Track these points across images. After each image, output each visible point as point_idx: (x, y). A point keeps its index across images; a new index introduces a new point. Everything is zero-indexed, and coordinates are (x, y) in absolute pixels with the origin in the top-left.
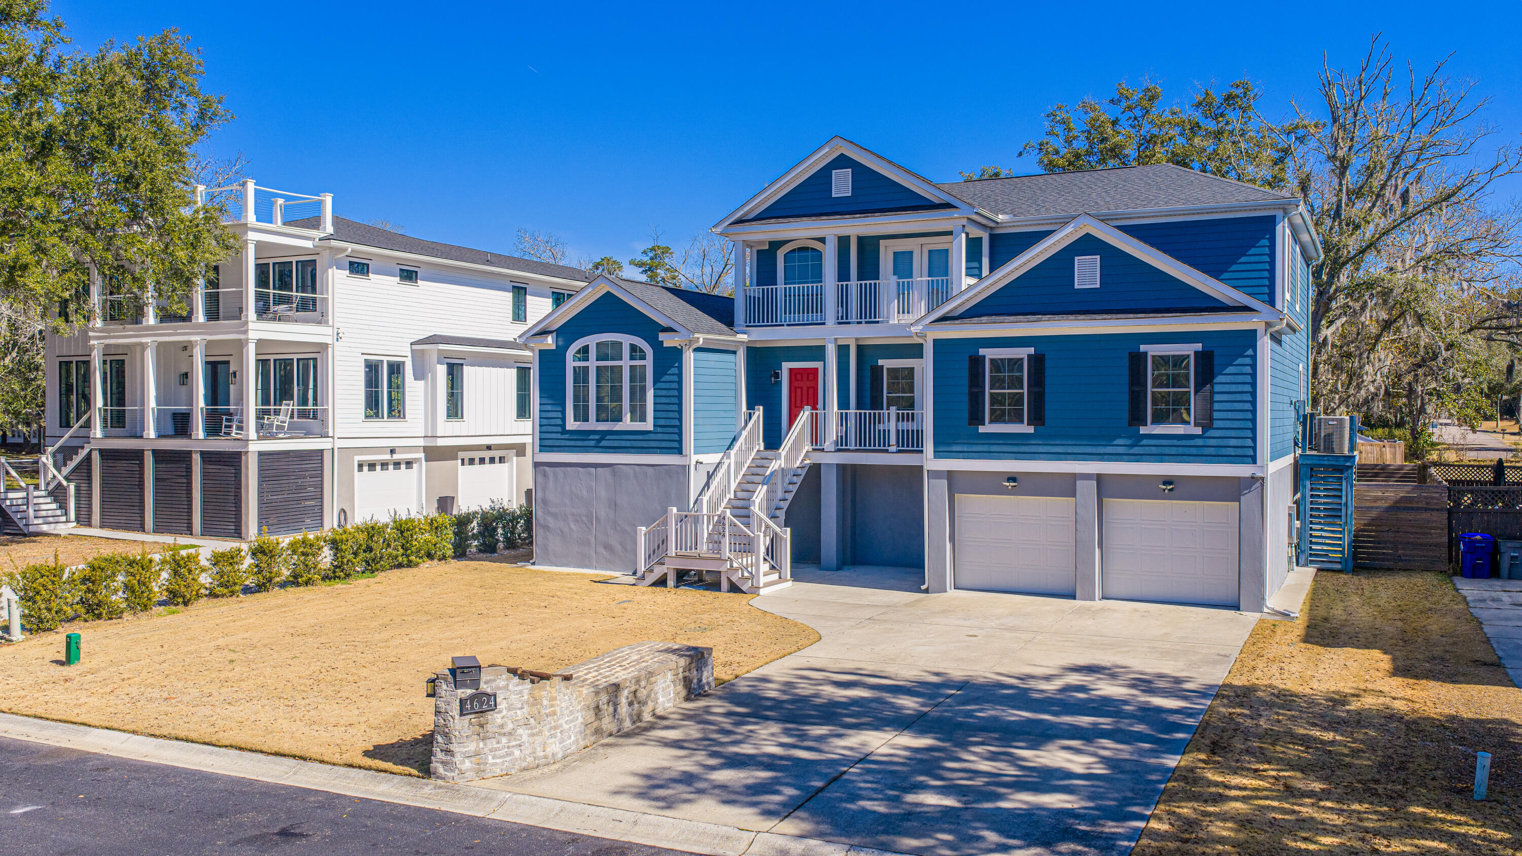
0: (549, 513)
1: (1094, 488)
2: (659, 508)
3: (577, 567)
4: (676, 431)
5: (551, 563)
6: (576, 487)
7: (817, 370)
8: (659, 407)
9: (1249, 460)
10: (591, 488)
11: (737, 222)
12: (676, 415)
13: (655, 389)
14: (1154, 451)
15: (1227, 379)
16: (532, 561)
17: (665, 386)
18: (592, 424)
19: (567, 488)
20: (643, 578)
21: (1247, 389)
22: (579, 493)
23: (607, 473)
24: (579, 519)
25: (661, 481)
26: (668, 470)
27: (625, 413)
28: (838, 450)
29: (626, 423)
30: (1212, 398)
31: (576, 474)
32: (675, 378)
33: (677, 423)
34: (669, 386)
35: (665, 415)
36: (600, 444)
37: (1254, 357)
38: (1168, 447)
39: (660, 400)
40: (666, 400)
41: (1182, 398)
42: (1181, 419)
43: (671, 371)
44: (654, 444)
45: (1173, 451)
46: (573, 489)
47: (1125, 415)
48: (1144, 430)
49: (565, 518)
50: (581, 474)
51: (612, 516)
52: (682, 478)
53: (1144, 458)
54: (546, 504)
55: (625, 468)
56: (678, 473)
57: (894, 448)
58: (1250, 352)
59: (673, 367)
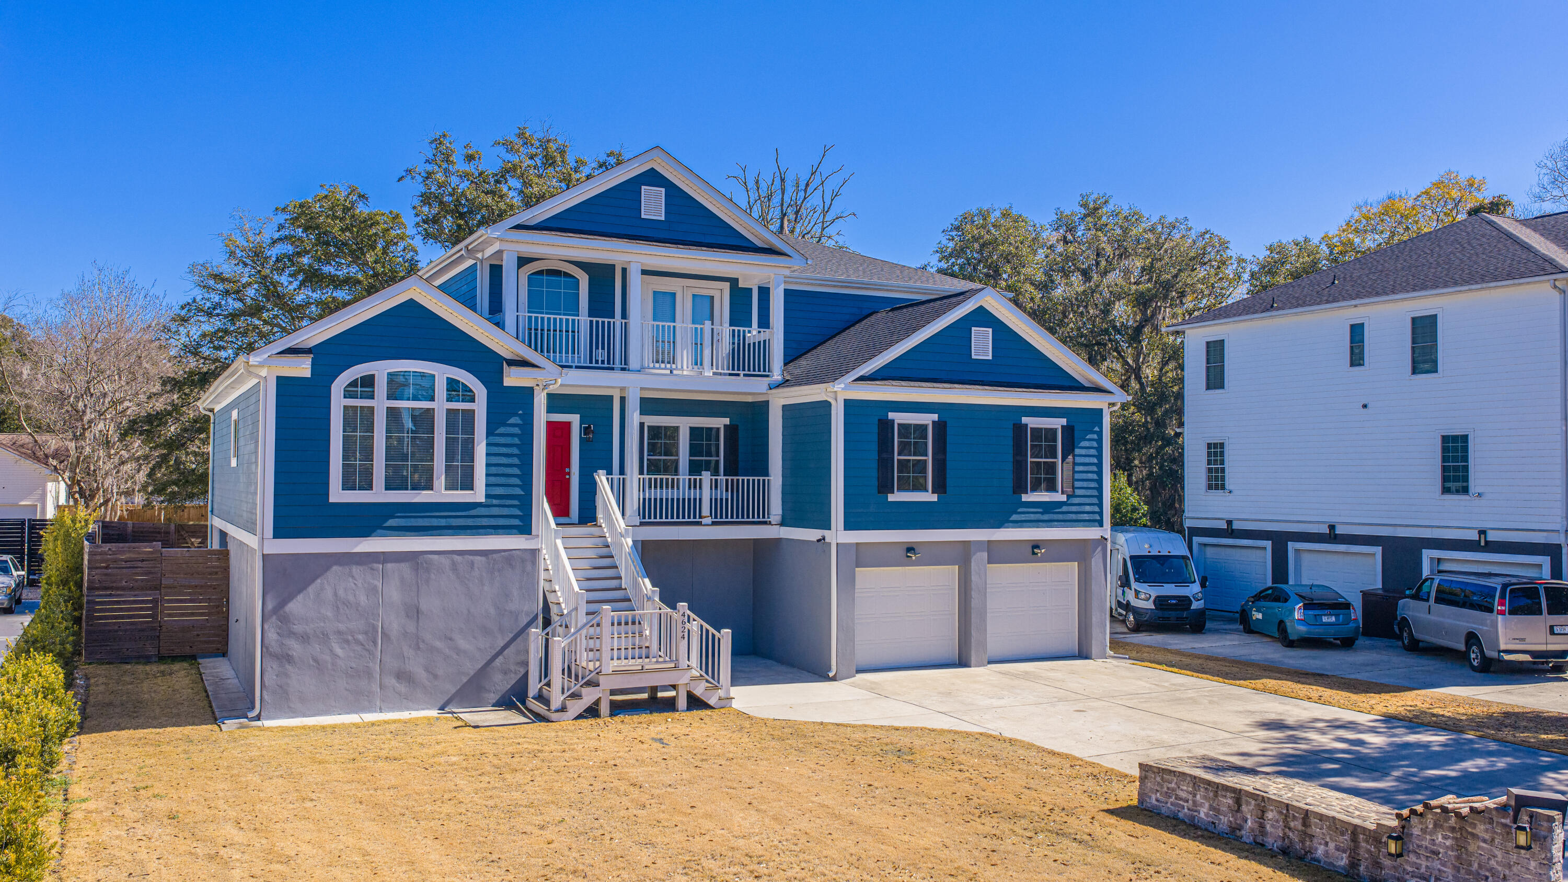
0: (292, 634)
1: (985, 555)
2: (492, 611)
3: (348, 713)
4: (516, 502)
5: (294, 713)
6: (345, 589)
7: (568, 425)
8: (494, 470)
9: (1097, 524)
10: (374, 589)
11: (518, 227)
12: (517, 481)
13: (488, 445)
14: (1032, 517)
15: (1083, 452)
16: (251, 714)
17: (502, 440)
18: (379, 494)
19: (329, 593)
20: (563, 709)
21: (1095, 461)
22: (351, 598)
23: (405, 567)
24: (350, 638)
25: (496, 574)
26: (508, 556)
27: (438, 478)
28: (642, 524)
29: (440, 491)
30: (1073, 468)
31: (347, 569)
32: (516, 430)
33: (518, 491)
34: (508, 440)
35: (503, 480)
36: (390, 523)
37: (1100, 434)
38: (1042, 513)
39: (495, 460)
40: (504, 460)
41: (1051, 468)
42: (1052, 488)
43: (512, 421)
44: (485, 522)
45: (1046, 517)
46: (341, 593)
47: (1009, 483)
48: (1025, 498)
49: (324, 637)
50: (356, 570)
51: (411, 628)
52: (529, 567)
53: (1024, 524)
54: (285, 620)
55: (436, 557)
56: (523, 561)
57: (709, 520)
58: (1097, 429)
59: (516, 414)
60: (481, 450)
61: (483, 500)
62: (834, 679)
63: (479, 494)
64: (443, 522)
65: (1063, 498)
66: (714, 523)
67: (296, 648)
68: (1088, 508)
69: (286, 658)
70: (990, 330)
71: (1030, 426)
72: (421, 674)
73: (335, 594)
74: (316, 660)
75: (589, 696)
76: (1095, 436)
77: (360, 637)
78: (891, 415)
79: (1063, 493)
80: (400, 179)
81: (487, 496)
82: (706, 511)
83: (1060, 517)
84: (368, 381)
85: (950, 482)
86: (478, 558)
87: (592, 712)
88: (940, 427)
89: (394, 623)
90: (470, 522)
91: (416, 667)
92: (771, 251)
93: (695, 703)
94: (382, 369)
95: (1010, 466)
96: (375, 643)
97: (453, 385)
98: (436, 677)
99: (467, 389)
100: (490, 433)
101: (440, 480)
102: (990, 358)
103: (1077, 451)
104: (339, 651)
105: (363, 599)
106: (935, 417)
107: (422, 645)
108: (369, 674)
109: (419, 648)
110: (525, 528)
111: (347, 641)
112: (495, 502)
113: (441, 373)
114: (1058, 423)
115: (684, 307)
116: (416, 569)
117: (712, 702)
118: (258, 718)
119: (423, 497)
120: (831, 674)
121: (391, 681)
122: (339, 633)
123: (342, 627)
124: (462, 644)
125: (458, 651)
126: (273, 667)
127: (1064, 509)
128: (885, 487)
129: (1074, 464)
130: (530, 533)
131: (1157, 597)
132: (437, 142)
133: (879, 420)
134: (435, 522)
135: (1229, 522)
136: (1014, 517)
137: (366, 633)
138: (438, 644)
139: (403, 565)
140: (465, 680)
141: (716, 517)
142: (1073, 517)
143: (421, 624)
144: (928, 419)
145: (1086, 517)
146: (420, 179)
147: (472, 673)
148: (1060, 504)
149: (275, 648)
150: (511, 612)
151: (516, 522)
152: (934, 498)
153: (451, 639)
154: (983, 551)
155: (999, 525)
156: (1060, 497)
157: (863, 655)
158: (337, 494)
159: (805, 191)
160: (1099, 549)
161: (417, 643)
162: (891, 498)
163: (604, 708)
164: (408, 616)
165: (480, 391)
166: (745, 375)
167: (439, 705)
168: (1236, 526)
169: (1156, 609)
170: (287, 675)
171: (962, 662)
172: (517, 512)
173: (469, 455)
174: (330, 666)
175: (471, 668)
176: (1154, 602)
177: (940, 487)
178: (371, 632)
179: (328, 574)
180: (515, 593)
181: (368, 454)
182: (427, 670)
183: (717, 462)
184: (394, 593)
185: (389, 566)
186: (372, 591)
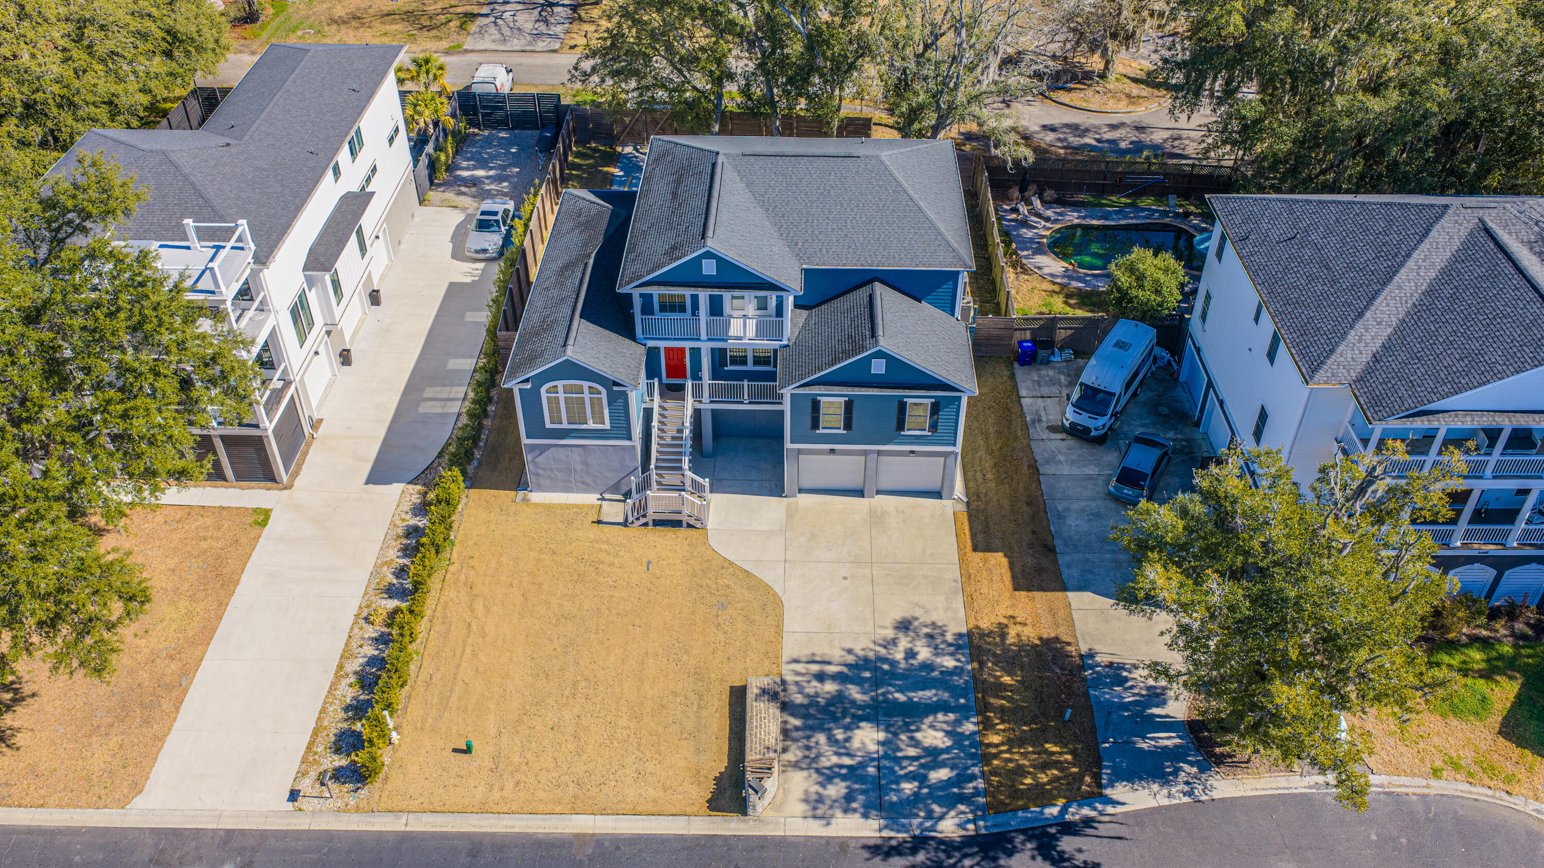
0: (539, 468)
1: (879, 455)
2: (618, 465)
3: (564, 494)
4: (624, 429)
5: (545, 492)
6: (557, 455)
8: (613, 418)
9: (952, 445)
12: (624, 421)
13: (609, 409)
14: (908, 441)
15: (945, 414)
16: (529, 490)
17: (615, 408)
18: (565, 425)
19: (551, 456)
21: (954, 418)
22: (560, 458)
23: (580, 449)
24: (561, 470)
25: (618, 453)
26: (622, 448)
27: (589, 420)
28: (710, 403)
29: (591, 425)
30: (938, 421)
31: (558, 449)
32: (622, 404)
33: (625, 425)
34: (618, 407)
35: (617, 421)
36: (572, 435)
37: (959, 405)
38: (914, 440)
39: (613, 414)
40: (617, 415)
43: (619, 401)
44: (611, 435)
45: (917, 441)
46: (556, 457)
47: (893, 427)
48: (903, 433)
49: (551, 470)
51: (585, 468)
52: (632, 451)
53: (904, 444)
54: (536, 463)
55: (592, 446)
56: (629, 449)
57: (747, 401)
58: (957, 403)
59: (621, 399)
60: (606, 411)
61: (609, 428)
62: (788, 496)
63: (607, 426)
64: (593, 435)
65: (930, 433)
66: (750, 403)
67: (540, 472)
68: (946, 438)
69: (537, 475)
70: (885, 361)
71: (908, 402)
72: (590, 482)
73: (553, 457)
74: (550, 476)
75: (643, 521)
76: (956, 406)
77: (565, 470)
78: (818, 398)
79: (929, 431)
81: (611, 427)
82: (746, 397)
83: (927, 441)
84: (555, 388)
85: (854, 426)
86: (610, 448)
87: (645, 525)
88: (849, 404)
89: (579, 467)
90: (602, 436)
91: (588, 480)
93: (689, 526)
94: (560, 384)
95: (894, 420)
96: (571, 472)
97: (590, 388)
98: (597, 484)
99: (597, 390)
100: (609, 405)
102: (883, 374)
103: (941, 413)
104: (557, 474)
105: (564, 458)
106: (846, 398)
107: (590, 474)
108: (570, 482)
110: (629, 438)
112: (614, 429)
113: (586, 384)
114: (928, 401)
116: (585, 450)
117: (697, 526)
118: (531, 492)
119: (584, 427)
120: (783, 494)
121: (580, 485)
123: (558, 467)
124: (607, 474)
125: (605, 477)
126: (534, 478)
127: (929, 438)
128: (815, 427)
129: (938, 419)
130: (631, 440)
133: (812, 402)
134: (590, 435)
136: (896, 441)
137: (567, 469)
138: (599, 475)
140: (609, 486)
141: (752, 399)
142: (936, 442)
143: (589, 467)
144: (842, 400)
145: (945, 442)
148: (927, 436)
149: (534, 472)
150: (626, 466)
151: (625, 436)
152: (844, 432)
153: (603, 473)
154: (877, 453)
155: (885, 444)
156: (926, 433)
157: (806, 484)
158: (548, 425)
161: (588, 473)
162: (819, 432)
163: (651, 523)
164: (583, 465)
165: (604, 391)
166: (767, 340)
167: (600, 493)
170: (540, 480)
171: (860, 494)
172: (625, 432)
173: (602, 412)
174: (555, 478)
175: (612, 483)
177: (848, 427)
178: (569, 469)
179: (550, 450)
180: (627, 459)
181: (559, 412)
182: (593, 482)
184: (577, 457)
185: (574, 449)
186: (567, 456)
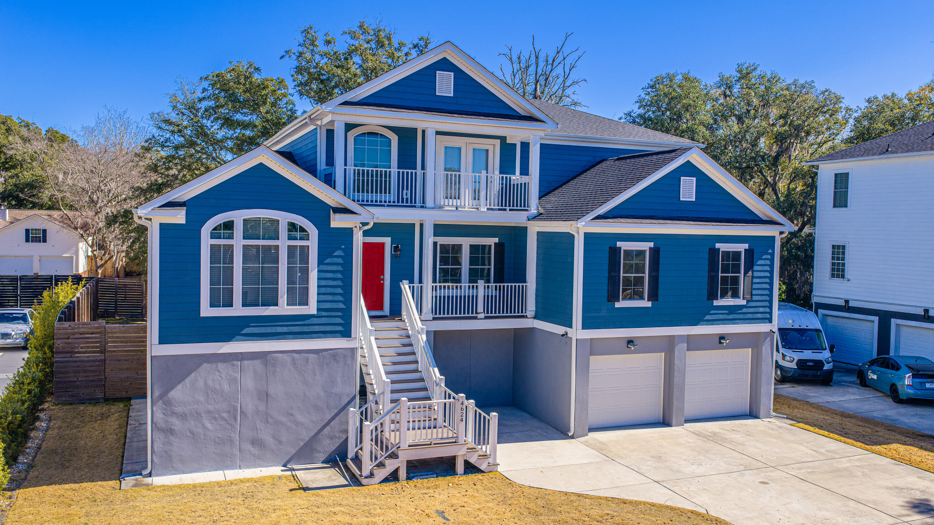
0: (173, 413)
1: (685, 345)
2: (322, 394)
3: (215, 470)
4: (340, 314)
5: (176, 471)
6: (213, 380)
7: (382, 245)
8: (323, 290)
9: (767, 321)
10: (235, 379)
11: (346, 103)
12: (340, 298)
13: (319, 271)
14: (721, 317)
15: (759, 268)
16: (145, 472)
17: (330, 268)
18: (237, 310)
19: (201, 383)
20: (371, 475)
21: (768, 274)
22: (218, 387)
23: (257, 363)
24: (217, 416)
25: (325, 366)
26: (334, 354)
27: (282, 297)
28: (434, 319)
29: (283, 307)
30: (752, 280)
31: (214, 365)
32: (340, 260)
33: (342, 306)
34: (334, 268)
35: (330, 298)
36: (246, 331)
37: (773, 255)
38: (728, 314)
39: (324, 283)
40: (331, 283)
41: (735, 281)
42: (735, 295)
43: (336, 253)
44: (317, 328)
45: (730, 317)
46: (210, 383)
47: (705, 292)
48: (716, 303)
49: (198, 416)
50: (220, 366)
51: (262, 408)
52: (349, 362)
53: (715, 322)
54: (168, 403)
55: (280, 355)
56: (345, 356)
57: (482, 316)
58: (770, 251)
59: (340, 249)
60: (313, 276)
61: (314, 312)
62: (572, 437)
63: (312, 308)
64: (285, 329)
65: (744, 302)
66: (486, 318)
67: (176, 424)
68: (761, 310)
69: (169, 431)
70: (695, 179)
71: (721, 250)
72: (269, 440)
73: (206, 384)
74: (192, 433)
75: (391, 466)
76: (769, 257)
77: (225, 415)
78: (619, 244)
79: (744, 299)
80: (282, 57)
81: (318, 310)
82: (480, 309)
83: (741, 316)
84: (229, 226)
85: (660, 292)
86: (311, 355)
87: (394, 477)
88: (655, 253)
89: (250, 405)
90: (306, 329)
91: (266, 435)
92: (531, 118)
93: (470, 468)
94: (239, 216)
95: (706, 280)
96: (235, 419)
97: (292, 227)
98: (280, 442)
99: (302, 230)
100: (320, 263)
101: (283, 298)
102: (694, 200)
103: (756, 268)
104: (209, 426)
105: (226, 387)
106: (651, 244)
107: (270, 420)
108: (231, 441)
109: (268, 422)
110: (346, 333)
111: (215, 418)
112: (324, 314)
113: (284, 218)
114: (742, 247)
115: (467, 159)
116: (266, 364)
117: (483, 467)
118: (150, 475)
119: (271, 311)
120: (570, 434)
121: (250, 447)
122: (209, 412)
123: (210, 408)
124: (300, 418)
125: (297, 423)
126: (160, 438)
127: (744, 310)
128: (613, 297)
129: (753, 277)
130: (350, 336)
131: (799, 360)
132: (306, 32)
133: (610, 248)
134: (279, 330)
135: (847, 302)
136: (708, 317)
137: (229, 412)
138: (283, 419)
139: (255, 361)
140: (302, 444)
141: (488, 313)
142: (750, 316)
143: (269, 404)
144: (646, 246)
145: (759, 316)
146: (294, 57)
147: (307, 439)
148: (741, 307)
149: (161, 424)
150: (336, 394)
151: (340, 328)
152: (649, 304)
153: (291, 415)
154: (683, 342)
155: (695, 322)
156: (741, 302)
157: (594, 418)
158: (206, 310)
159: (552, 64)
160: (769, 339)
161: (266, 417)
162: (617, 305)
163: (403, 474)
164: (259, 399)
165: (313, 231)
166: (510, 210)
167: (283, 463)
168: (851, 304)
169: (798, 368)
170: (170, 444)
171: (665, 423)
172: (339, 321)
173: (305, 279)
174: (202, 437)
175: (306, 436)
176: (797, 364)
177: (653, 296)
178: (232, 412)
179: (200, 369)
180: (339, 380)
181: (229, 280)
182: (274, 437)
183: (489, 270)
184: (249, 382)
185: (246, 362)
186: (233, 381)
